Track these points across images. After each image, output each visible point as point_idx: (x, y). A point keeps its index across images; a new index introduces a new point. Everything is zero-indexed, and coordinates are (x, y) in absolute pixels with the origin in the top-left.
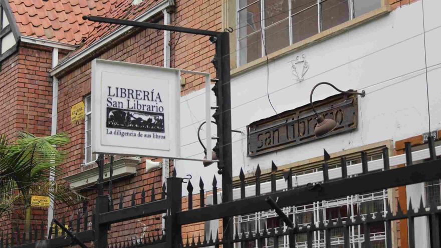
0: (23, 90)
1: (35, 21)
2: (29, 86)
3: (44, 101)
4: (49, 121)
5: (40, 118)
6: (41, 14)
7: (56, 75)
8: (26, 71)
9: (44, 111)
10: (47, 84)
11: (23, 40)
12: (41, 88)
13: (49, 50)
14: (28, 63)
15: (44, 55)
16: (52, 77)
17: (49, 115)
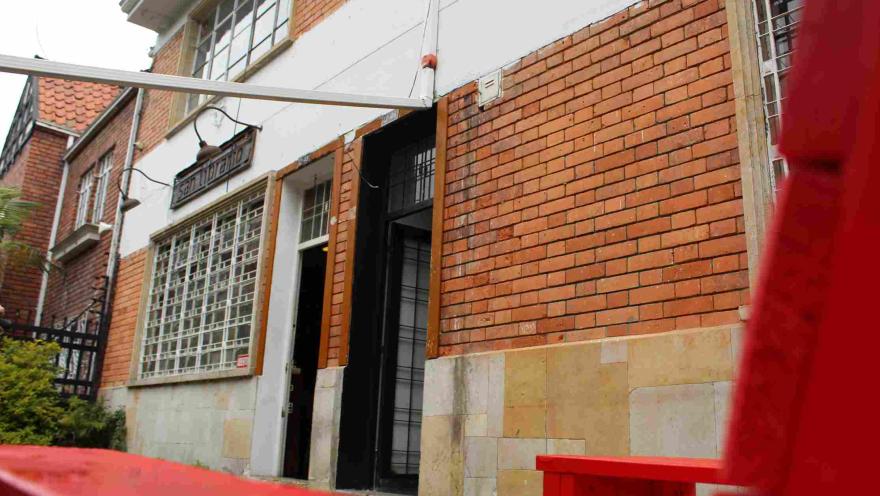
0: (32, 169)
1: (60, 112)
2: (40, 166)
3: (52, 183)
4: (55, 201)
5: (47, 198)
6: (69, 108)
7: (67, 159)
8: (38, 153)
9: (50, 191)
10: (58, 167)
11: (38, 123)
12: (51, 170)
13: (65, 137)
14: (40, 145)
15: (57, 140)
16: (63, 162)
17: (54, 196)
